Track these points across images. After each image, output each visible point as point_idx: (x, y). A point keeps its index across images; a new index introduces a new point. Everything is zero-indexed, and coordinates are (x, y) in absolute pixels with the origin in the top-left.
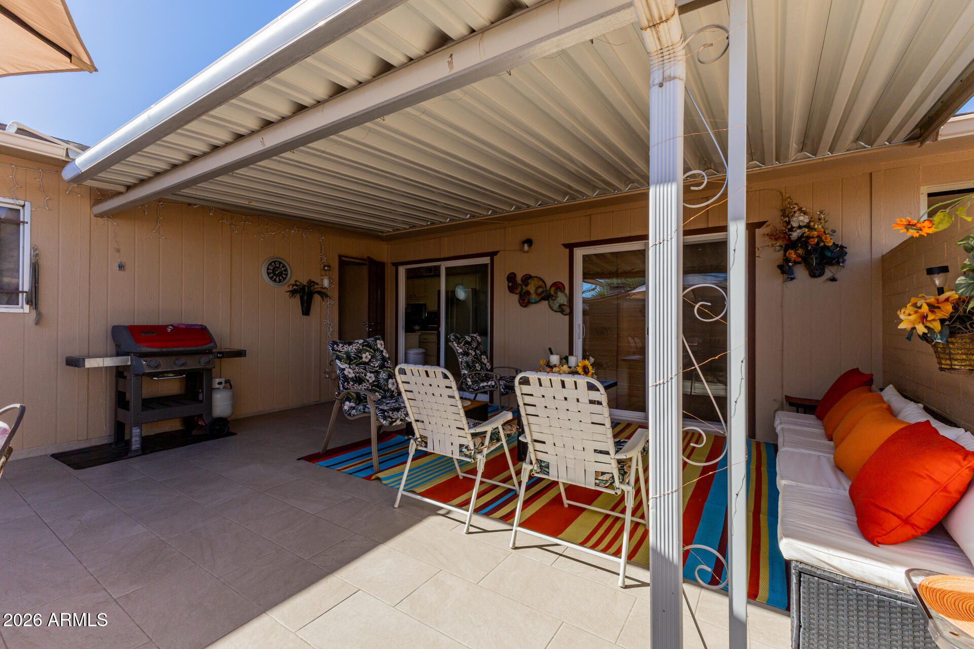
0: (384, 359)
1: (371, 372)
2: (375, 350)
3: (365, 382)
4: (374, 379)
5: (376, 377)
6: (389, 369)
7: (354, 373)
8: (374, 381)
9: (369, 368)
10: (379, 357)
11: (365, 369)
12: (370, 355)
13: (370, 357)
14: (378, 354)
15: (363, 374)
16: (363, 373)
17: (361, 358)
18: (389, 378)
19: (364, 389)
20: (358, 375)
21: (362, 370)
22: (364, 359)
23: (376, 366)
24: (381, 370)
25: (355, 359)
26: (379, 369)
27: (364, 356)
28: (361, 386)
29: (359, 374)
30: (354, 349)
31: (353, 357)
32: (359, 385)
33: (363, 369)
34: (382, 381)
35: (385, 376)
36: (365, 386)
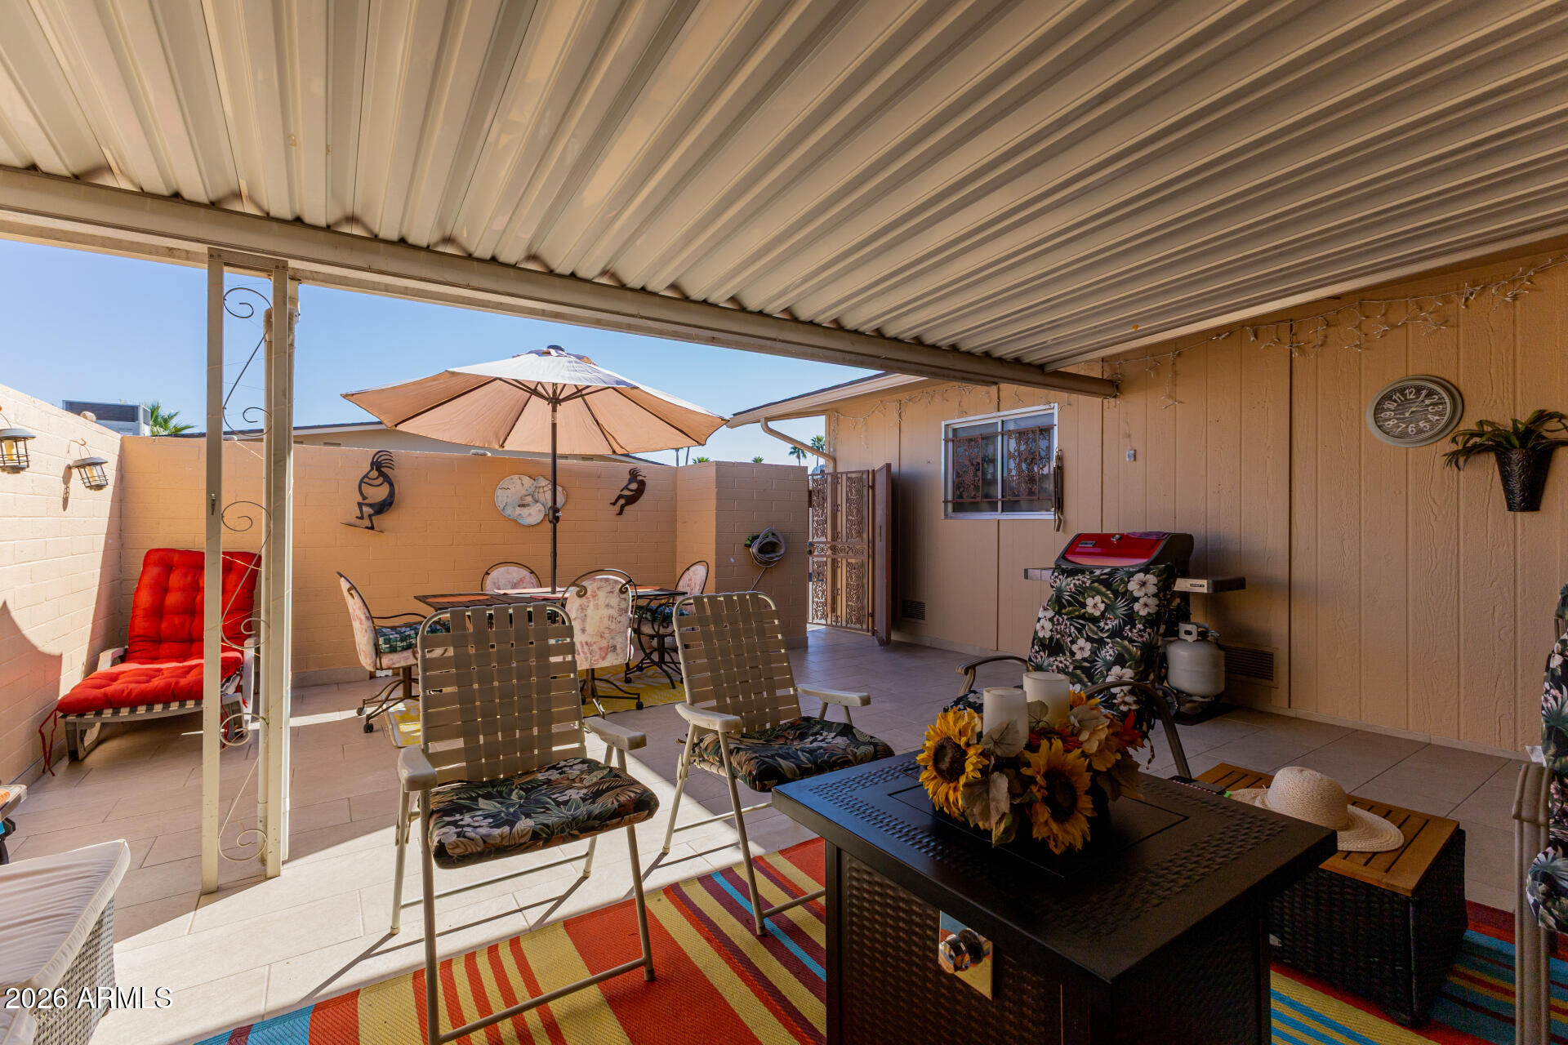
0: (1130, 618)
1: (1088, 639)
2: (1116, 593)
3: (1064, 654)
4: (1087, 654)
5: (1094, 652)
6: (1126, 643)
7: (1051, 631)
8: (1085, 660)
9: (1090, 629)
10: (1121, 611)
11: (1079, 631)
12: (1103, 602)
13: (1102, 607)
14: (1120, 603)
15: (1069, 639)
16: (1070, 635)
17: (1084, 605)
18: (1114, 663)
19: (1057, 667)
20: (1059, 636)
21: (1073, 629)
22: (1089, 610)
23: (1107, 628)
24: (1108, 640)
25: (1070, 606)
26: (1107, 637)
27: (1090, 602)
28: (1052, 659)
29: (1063, 636)
30: (1072, 585)
31: (1066, 600)
32: (1049, 656)
33: (1076, 628)
34: (1100, 664)
35: (1111, 655)
36: (1061, 662)
